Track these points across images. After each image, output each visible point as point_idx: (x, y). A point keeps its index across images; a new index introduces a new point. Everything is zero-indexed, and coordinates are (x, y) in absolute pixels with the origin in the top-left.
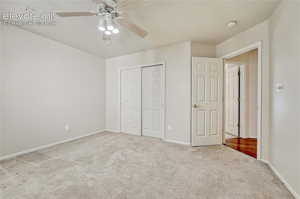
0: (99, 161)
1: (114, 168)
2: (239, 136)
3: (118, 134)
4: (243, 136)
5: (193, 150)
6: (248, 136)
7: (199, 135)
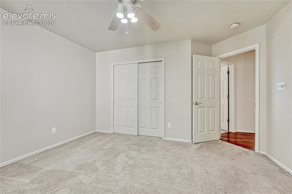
0: (105, 167)
1: (127, 175)
2: (229, 131)
3: (111, 134)
4: (232, 130)
5: (196, 147)
6: (236, 130)
7: (200, 132)
